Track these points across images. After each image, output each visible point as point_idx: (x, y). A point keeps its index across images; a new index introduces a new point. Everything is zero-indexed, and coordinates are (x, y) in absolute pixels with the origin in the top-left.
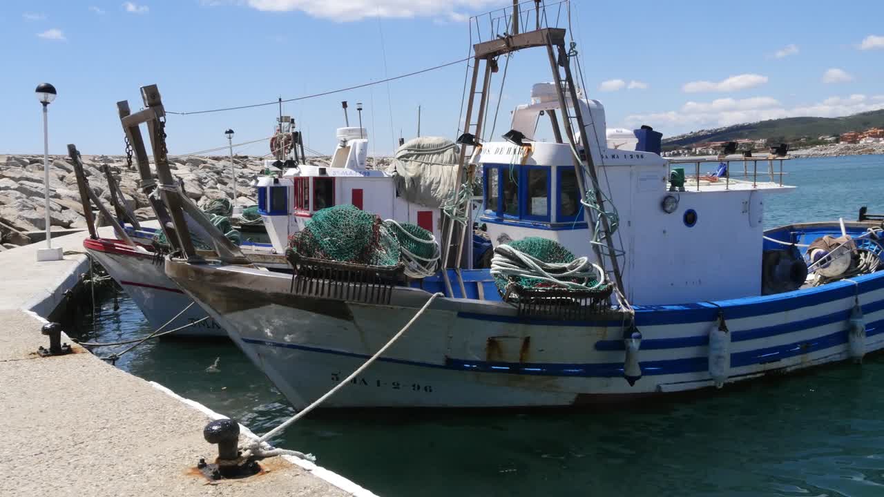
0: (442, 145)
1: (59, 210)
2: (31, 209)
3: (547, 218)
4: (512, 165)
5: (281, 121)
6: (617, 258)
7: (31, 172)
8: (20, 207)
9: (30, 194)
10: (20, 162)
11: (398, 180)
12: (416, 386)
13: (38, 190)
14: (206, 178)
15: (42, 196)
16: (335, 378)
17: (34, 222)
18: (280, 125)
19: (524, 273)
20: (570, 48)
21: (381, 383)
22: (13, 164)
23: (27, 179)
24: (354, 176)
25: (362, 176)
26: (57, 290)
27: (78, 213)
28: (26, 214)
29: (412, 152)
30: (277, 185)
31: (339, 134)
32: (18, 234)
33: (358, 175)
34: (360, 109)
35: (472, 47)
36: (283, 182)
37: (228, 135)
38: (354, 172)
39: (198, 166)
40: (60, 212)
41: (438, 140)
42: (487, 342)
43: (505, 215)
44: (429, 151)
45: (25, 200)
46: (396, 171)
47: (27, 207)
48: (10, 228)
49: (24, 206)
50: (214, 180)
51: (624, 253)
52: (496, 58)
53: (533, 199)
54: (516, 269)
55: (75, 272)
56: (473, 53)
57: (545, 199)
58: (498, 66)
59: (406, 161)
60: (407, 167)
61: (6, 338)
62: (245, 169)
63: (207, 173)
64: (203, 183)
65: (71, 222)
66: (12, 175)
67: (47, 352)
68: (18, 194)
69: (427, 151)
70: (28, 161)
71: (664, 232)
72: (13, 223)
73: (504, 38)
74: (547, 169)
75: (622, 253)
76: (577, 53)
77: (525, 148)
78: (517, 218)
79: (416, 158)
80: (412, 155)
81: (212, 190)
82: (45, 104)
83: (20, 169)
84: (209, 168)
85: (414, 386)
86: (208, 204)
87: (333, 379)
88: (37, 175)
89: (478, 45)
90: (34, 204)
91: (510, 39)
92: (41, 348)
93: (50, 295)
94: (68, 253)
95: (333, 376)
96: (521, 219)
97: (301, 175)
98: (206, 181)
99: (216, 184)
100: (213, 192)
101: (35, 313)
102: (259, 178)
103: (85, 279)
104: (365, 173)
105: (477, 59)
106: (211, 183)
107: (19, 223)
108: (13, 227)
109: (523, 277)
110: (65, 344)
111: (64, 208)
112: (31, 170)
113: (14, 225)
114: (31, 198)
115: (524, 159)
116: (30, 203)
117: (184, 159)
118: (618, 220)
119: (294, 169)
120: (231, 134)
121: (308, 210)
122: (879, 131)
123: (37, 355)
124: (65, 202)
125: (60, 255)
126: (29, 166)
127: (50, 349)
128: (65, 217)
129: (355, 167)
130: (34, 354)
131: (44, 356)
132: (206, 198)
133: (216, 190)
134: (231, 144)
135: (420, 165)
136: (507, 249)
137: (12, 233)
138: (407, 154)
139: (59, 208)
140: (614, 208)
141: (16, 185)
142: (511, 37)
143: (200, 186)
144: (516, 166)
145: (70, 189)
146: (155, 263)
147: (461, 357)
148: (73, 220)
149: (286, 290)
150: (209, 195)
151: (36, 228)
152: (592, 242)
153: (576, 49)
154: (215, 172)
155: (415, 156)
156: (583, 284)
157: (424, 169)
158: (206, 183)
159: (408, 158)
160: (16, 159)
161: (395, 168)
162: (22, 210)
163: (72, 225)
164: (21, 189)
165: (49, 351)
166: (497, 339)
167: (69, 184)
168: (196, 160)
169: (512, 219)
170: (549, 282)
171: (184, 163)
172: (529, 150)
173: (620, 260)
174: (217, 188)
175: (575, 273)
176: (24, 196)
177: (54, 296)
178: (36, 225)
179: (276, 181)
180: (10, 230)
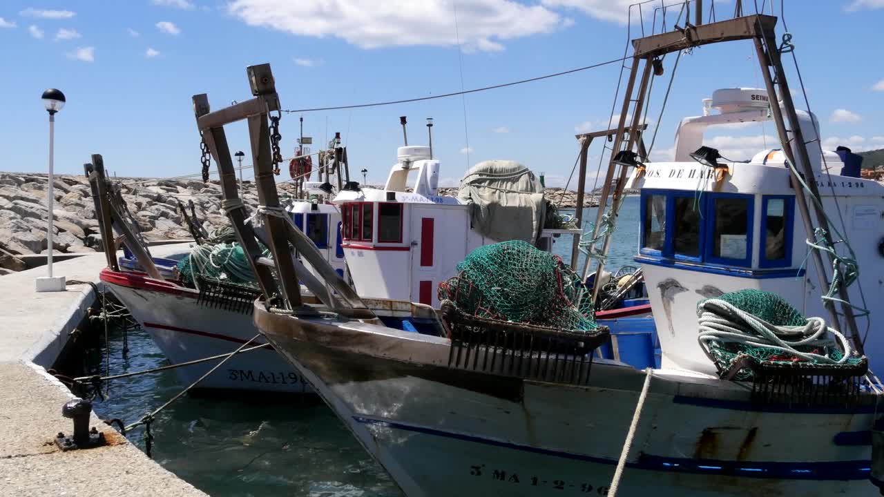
0: (514, 169)
1: (56, 232)
2: (25, 230)
3: (746, 263)
4: (698, 192)
5: (302, 143)
6: (856, 318)
7: (27, 191)
8: (14, 229)
9: (25, 214)
10: (15, 180)
11: (474, 209)
12: (587, 486)
13: (33, 210)
14: (208, 203)
15: (39, 217)
16: (476, 472)
17: (28, 244)
18: (301, 146)
19: (751, 341)
20: (782, 42)
21: (539, 481)
22: (8, 183)
23: (22, 199)
24: (426, 202)
25: (434, 203)
26: (63, 332)
27: (76, 236)
28: (21, 235)
29: (484, 177)
30: (316, 212)
31: (401, 153)
32: (12, 257)
33: (431, 202)
34: (430, 125)
35: (630, 42)
36: (323, 208)
37: (238, 157)
38: (425, 198)
39: (199, 190)
40: (57, 234)
41: (510, 163)
42: (701, 435)
43: (677, 256)
44: (502, 176)
45: (19, 220)
46: (470, 198)
47: (22, 228)
48: (3, 250)
49: (19, 227)
50: (215, 204)
51: (868, 313)
52: (660, 57)
53: (723, 237)
54: (738, 333)
55: (80, 307)
56: (632, 51)
57: (744, 237)
58: (663, 67)
59: (478, 187)
60: (480, 193)
61: (7, 412)
62: (248, 195)
63: (210, 197)
64: (205, 208)
65: (68, 245)
66: (6, 193)
67: (70, 444)
68: (12, 214)
69: (500, 176)
70: (23, 179)
71: (881, 282)
72: (6, 245)
73: (683, 31)
74: (749, 198)
75: (864, 313)
76: (792, 47)
77: (718, 170)
78: (698, 259)
79: (489, 184)
80: (484, 181)
81: (214, 215)
82: (52, 112)
83: (14, 188)
84: (211, 192)
85: (584, 486)
86: (220, 229)
87: (472, 473)
88: (33, 194)
89: (640, 40)
90: (29, 225)
91: (692, 32)
92: (61, 436)
93: (56, 337)
94: (71, 283)
95: (473, 470)
96: (703, 261)
97: (365, 200)
98: (208, 205)
99: (219, 209)
100: (216, 218)
101: (41, 368)
102: (294, 203)
103: (91, 314)
104: (438, 200)
105: (636, 59)
106: (213, 208)
107: (13, 246)
108: (6, 249)
109: (748, 345)
110: (94, 429)
111: (61, 230)
112: (26, 189)
113: (6, 247)
114: (26, 218)
115: (718, 185)
116: (24, 224)
117: (186, 182)
118: (857, 267)
119: (355, 193)
120: (242, 157)
121: (371, 241)
122: (870, 172)
123: (55, 447)
124: (61, 224)
125: (63, 285)
126: (24, 185)
127: (74, 437)
128: (62, 240)
129: (426, 192)
130: (51, 444)
131: (65, 450)
132: (209, 223)
133: (219, 215)
134: (240, 166)
135: (494, 193)
136: (722, 306)
137: (4, 256)
138: (479, 179)
139: (55, 230)
140: (852, 253)
141: (10, 205)
142: (694, 28)
143: (203, 211)
144: (706, 194)
145: (67, 210)
146: (200, 303)
147: (662, 454)
148: (70, 243)
149: (442, 361)
150: (212, 220)
151: (31, 251)
152: (826, 297)
153: (792, 42)
154: (216, 197)
155: (488, 182)
156: (826, 356)
157: (500, 197)
158: (208, 208)
159: (480, 183)
160: (10, 177)
161: (470, 195)
162: (16, 231)
163: (69, 249)
164: (15, 209)
165: (72, 440)
166: (714, 431)
167: (66, 205)
168: (198, 183)
169: (690, 262)
170: (787, 353)
171: (185, 186)
172: (725, 174)
173: (861, 323)
174: (220, 214)
175: (813, 341)
176: (18, 216)
177: (59, 338)
178: (30, 248)
179: (315, 207)
180: (3, 253)
